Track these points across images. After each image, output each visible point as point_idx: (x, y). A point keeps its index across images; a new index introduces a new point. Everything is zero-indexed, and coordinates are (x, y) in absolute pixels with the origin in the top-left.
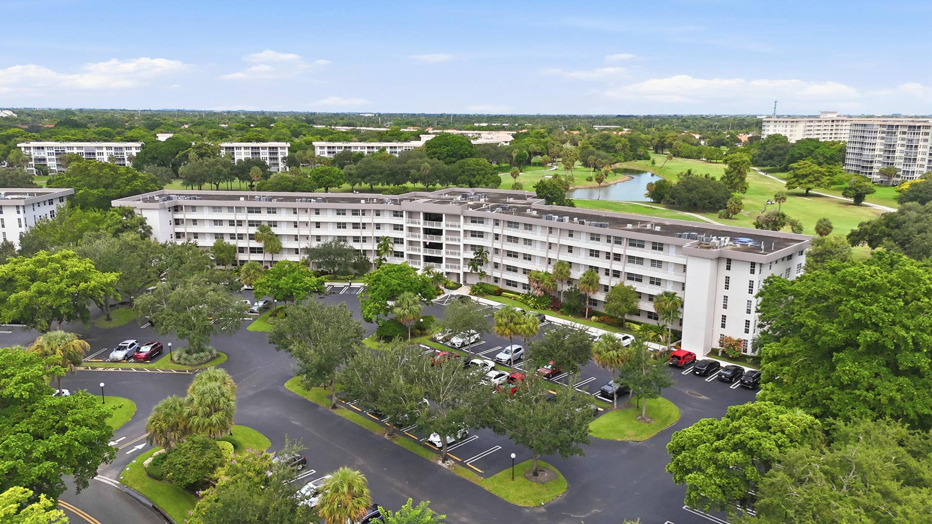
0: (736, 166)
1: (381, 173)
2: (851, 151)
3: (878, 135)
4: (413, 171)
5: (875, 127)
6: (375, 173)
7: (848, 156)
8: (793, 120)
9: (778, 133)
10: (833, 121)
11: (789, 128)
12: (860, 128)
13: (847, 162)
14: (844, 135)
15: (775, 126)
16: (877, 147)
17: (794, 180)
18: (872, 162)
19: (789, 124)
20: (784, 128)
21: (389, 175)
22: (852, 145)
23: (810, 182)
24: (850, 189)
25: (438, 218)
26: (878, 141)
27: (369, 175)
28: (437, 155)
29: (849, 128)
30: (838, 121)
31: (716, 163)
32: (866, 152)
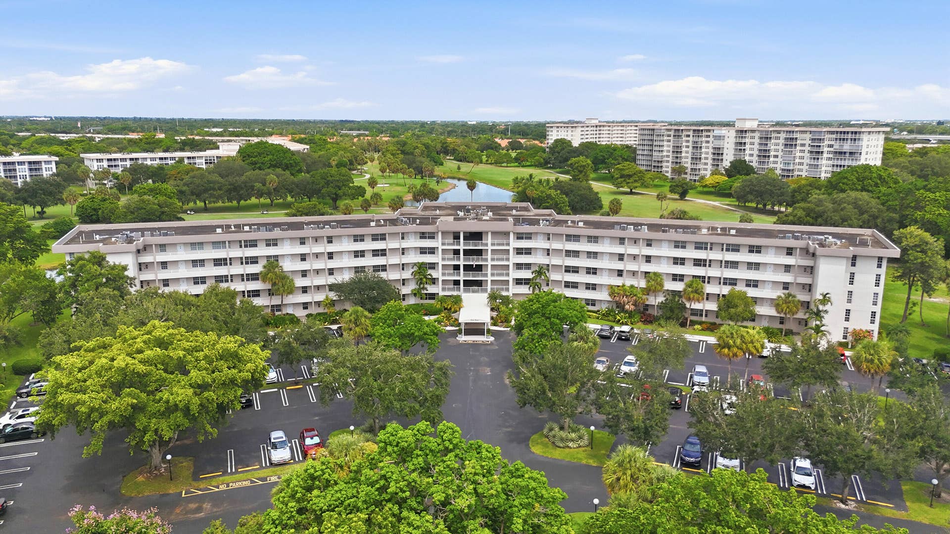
0: (582, 169)
1: (220, 189)
2: (640, 152)
3: (665, 138)
4: (258, 185)
5: (662, 131)
6: (214, 189)
7: (639, 157)
8: (572, 124)
9: (563, 137)
10: (596, 126)
11: (570, 133)
12: (646, 132)
13: (638, 162)
14: (631, 138)
15: (558, 131)
16: (665, 148)
17: (622, 179)
18: (661, 161)
19: (570, 129)
20: (566, 133)
21: (229, 191)
22: (641, 147)
23: (636, 181)
24: (677, 186)
25: (477, 236)
26: (665, 143)
27: (206, 191)
28: (258, 165)
29: (638, 132)
30: (600, 126)
31: (507, 167)
32: (655, 154)
